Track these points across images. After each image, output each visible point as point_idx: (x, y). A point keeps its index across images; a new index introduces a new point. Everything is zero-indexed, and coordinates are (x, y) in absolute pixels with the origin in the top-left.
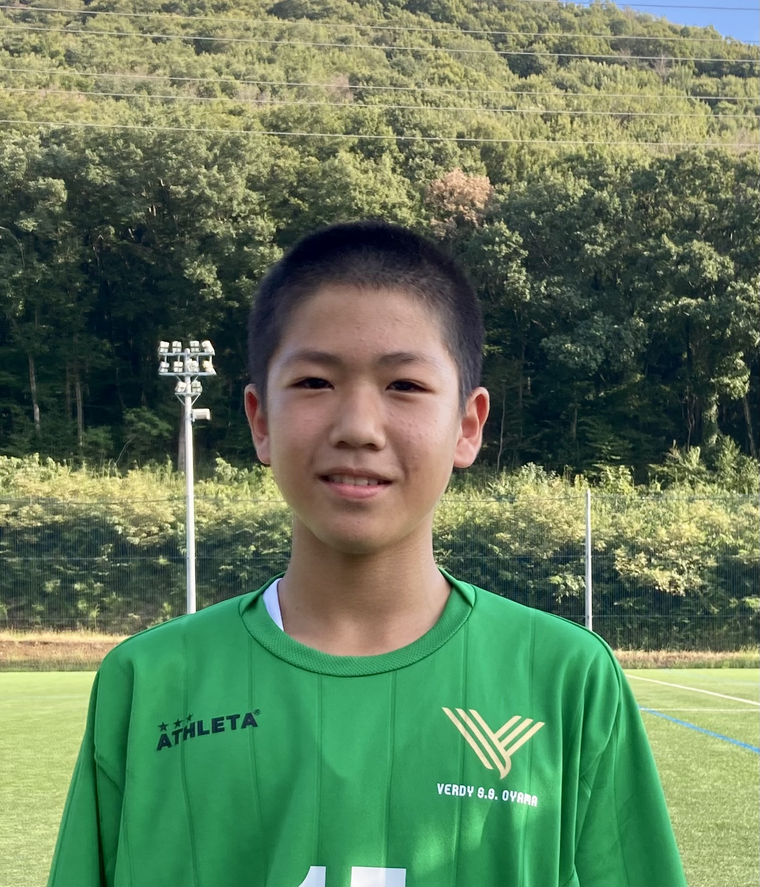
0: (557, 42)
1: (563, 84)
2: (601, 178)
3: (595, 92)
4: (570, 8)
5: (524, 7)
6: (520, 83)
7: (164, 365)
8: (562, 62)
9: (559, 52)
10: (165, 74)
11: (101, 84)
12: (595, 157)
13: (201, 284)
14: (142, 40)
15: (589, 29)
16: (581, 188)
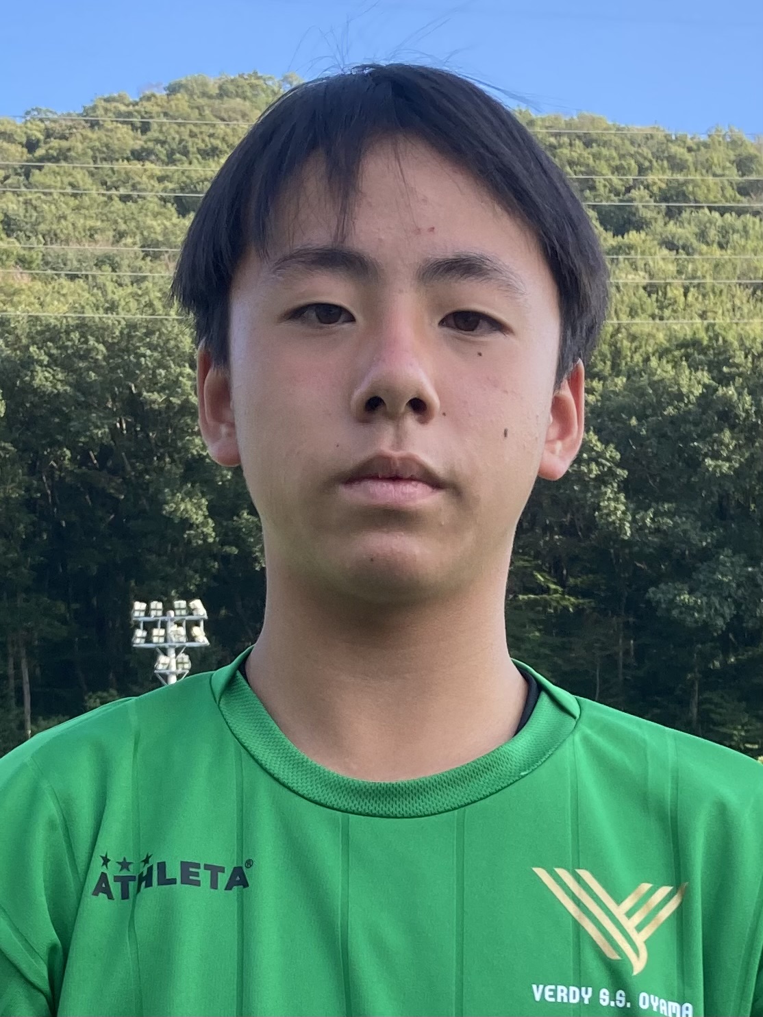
0: (664, 186)
1: (673, 244)
2: (725, 369)
3: (717, 253)
4: (681, 141)
5: (619, 141)
6: (614, 244)
7: (140, 633)
8: (671, 214)
9: (665, 199)
10: (134, 244)
11: (50, 259)
12: (717, 340)
13: (186, 524)
14: (105, 199)
15: (708, 167)
16: (699, 383)
